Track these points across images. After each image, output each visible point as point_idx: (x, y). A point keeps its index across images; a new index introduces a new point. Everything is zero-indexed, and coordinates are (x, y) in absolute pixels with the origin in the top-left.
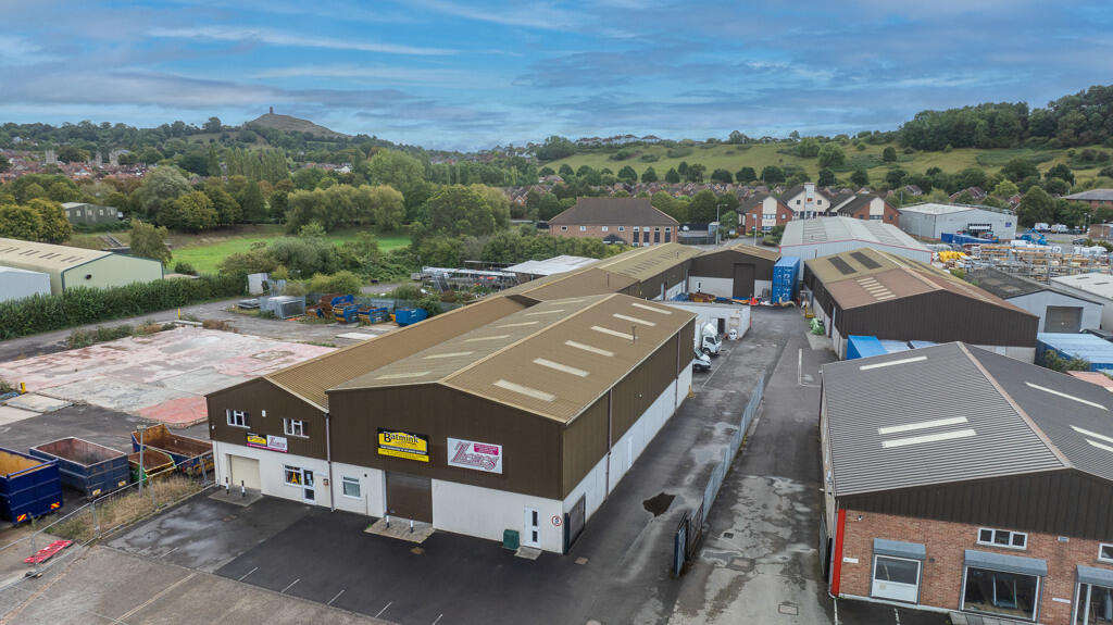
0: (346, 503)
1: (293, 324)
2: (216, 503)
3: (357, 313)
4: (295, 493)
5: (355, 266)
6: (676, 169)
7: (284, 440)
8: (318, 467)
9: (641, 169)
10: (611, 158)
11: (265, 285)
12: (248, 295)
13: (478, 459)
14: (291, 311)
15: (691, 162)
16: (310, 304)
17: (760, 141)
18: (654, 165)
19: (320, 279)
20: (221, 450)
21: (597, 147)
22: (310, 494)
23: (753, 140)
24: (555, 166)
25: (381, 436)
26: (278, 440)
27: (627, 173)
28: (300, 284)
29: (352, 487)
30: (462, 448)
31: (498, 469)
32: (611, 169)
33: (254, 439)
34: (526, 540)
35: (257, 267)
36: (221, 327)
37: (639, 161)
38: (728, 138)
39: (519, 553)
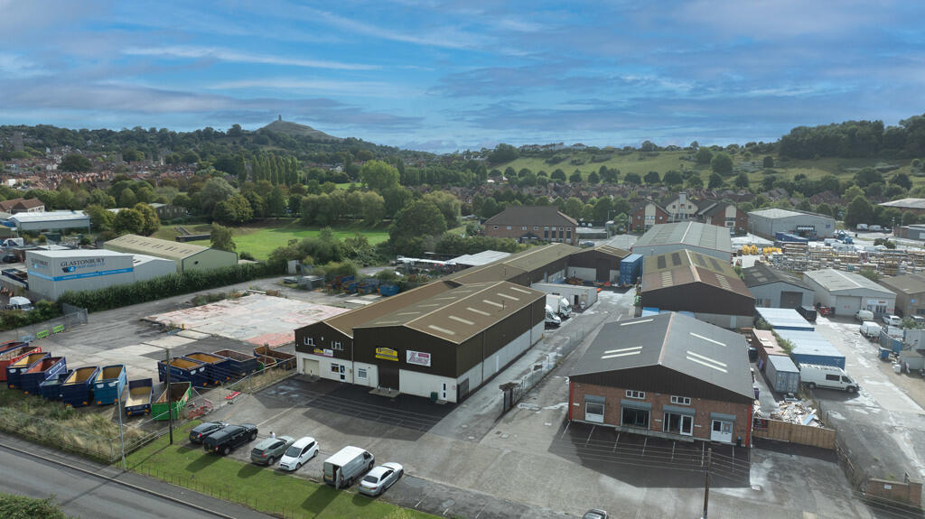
0: (360, 381)
1: (318, 293)
2: (298, 380)
3: (356, 287)
4: (336, 376)
5: (353, 256)
6: (597, 171)
7: (331, 351)
8: (347, 364)
9: (569, 171)
10: (546, 162)
11: (298, 268)
12: (288, 274)
13: (420, 360)
14: (316, 285)
15: (609, 166)
16: (328, 281)
17: (666, 149)
18: (580, 168)
19: (333, 265)
20: (300, 356)
21: (536, 152)
22: (343, 377)
23: (660, 148)
24: (502, 169)
25: (377, 349)
26: (328, 351)
27: (559, 175)
28: (321, 268)
29: (362, 373)
30: (413, 355)
31: (429, 365)
32: (546, 171)
33: (317, 351)
34: (441, 397)
35: (293, 257)
36: (276, 294)
37: (570, 164)
38: (641, 147)
39: (437, 402)
